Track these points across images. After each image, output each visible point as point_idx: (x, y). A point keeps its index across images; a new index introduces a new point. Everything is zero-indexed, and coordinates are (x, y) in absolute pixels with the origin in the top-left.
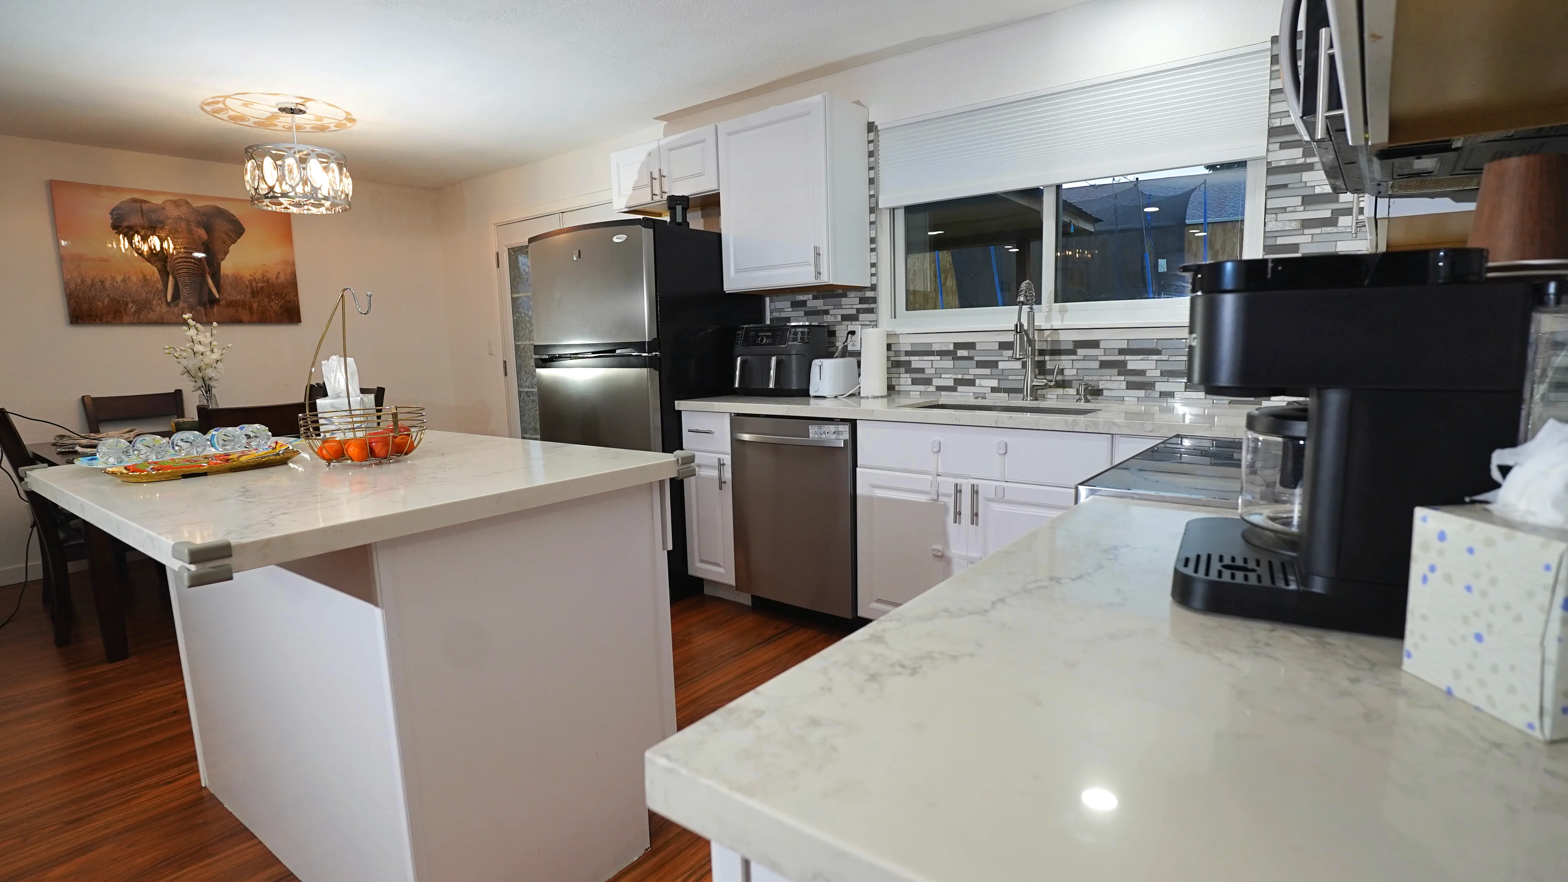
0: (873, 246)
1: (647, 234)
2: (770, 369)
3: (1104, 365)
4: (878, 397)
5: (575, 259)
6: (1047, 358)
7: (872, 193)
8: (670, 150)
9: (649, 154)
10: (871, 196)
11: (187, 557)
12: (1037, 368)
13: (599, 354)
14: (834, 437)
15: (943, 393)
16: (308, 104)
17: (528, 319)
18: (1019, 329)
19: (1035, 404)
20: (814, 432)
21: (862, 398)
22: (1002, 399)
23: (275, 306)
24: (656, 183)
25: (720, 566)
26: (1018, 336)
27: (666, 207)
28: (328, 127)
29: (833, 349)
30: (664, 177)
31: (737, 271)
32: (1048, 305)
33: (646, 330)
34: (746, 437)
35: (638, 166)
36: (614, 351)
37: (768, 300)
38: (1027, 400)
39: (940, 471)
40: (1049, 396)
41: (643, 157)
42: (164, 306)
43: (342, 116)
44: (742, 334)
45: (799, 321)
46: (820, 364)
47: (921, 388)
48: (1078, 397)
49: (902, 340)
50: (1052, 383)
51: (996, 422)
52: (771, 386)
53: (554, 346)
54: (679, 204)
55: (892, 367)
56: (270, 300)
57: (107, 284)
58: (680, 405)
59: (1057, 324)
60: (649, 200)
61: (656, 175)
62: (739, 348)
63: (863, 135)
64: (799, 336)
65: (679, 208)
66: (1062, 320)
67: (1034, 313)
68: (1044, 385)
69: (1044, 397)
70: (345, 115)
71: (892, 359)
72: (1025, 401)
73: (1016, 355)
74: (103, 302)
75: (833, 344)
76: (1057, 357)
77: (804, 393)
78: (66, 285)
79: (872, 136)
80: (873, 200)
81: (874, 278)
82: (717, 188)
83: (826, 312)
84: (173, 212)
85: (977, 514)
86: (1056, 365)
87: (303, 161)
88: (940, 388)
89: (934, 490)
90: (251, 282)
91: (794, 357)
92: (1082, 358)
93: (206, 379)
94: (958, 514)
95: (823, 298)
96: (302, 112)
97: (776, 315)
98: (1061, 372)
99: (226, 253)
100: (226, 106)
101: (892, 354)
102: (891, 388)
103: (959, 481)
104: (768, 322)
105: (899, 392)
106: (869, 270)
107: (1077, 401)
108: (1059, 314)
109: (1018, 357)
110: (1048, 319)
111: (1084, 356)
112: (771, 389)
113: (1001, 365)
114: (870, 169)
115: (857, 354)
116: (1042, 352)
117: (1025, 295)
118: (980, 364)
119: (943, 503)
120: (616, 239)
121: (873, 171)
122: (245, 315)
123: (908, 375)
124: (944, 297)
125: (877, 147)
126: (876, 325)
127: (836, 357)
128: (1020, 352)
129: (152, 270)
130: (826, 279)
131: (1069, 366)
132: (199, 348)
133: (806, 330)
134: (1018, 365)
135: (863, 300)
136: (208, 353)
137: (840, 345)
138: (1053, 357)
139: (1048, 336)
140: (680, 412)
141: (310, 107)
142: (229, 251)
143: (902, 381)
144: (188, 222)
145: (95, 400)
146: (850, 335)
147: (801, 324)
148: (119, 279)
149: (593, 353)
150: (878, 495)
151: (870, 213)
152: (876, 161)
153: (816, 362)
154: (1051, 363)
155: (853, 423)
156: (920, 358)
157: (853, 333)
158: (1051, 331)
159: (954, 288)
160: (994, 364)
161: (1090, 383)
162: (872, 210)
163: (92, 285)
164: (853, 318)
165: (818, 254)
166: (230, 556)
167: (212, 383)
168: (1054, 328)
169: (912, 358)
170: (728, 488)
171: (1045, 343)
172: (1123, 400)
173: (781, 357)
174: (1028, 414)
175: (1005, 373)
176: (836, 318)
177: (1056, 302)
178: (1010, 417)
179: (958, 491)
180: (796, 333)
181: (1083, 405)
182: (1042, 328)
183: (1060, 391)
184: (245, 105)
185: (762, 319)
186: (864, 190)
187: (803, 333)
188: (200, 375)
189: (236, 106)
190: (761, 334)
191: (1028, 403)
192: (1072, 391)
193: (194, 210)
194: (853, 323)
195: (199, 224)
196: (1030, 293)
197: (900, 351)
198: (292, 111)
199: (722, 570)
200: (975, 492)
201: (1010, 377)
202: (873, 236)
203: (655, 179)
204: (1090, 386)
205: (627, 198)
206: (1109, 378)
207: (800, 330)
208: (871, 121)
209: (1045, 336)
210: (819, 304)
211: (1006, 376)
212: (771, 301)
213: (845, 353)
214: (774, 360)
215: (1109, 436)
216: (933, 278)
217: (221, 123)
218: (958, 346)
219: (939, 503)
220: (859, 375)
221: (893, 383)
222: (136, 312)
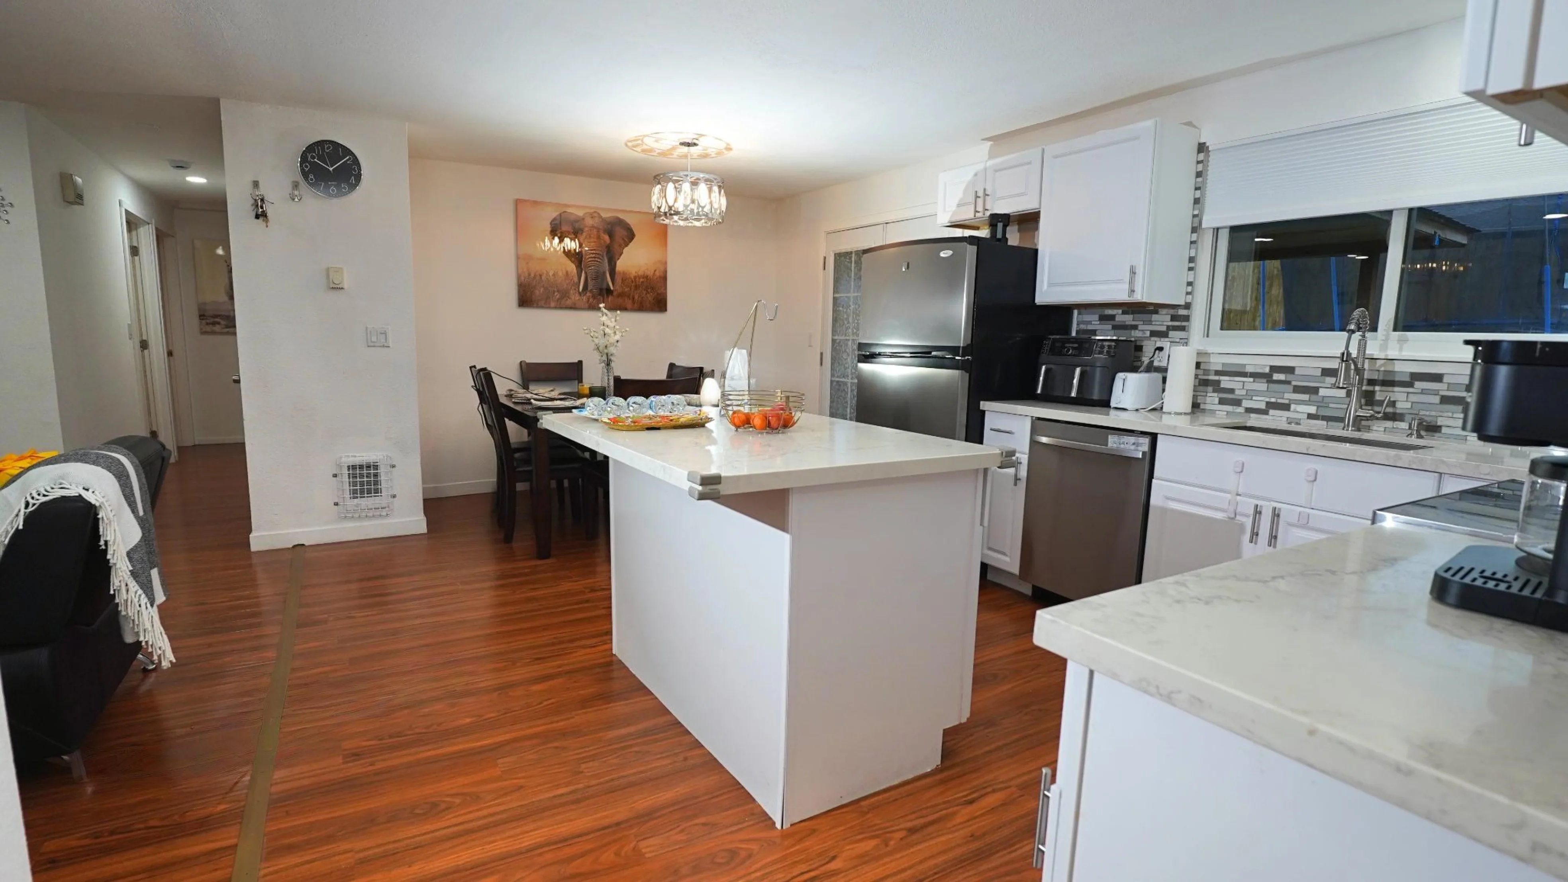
0: (1192, 265)
1: (971, 251)
2: (1073, 378)
3: (1445, 400)
4: (1181, 414)
5: (904, 270)
6: (1377, 388)
7: (1196, 212)
8: (996, 171)
9: (976, 175)
10: (1194, 216)
11: (699, 481)
12: (1364, 398)
13: (915, 355)
14: (1133, 447)
15: (1252, 415)
16: (701, 139)
17: (845, 317)
18: (1345, 357)
19: (1357, 435)
20: (1113, 442)
21: (1164, 413)
22: (1319, 426)
23: (650, 297)
24: (980, 202)
25: (1004, 554)
26: (1344, 364)
27: (987, 222)
28: (710, 155)
29: (1138, 364)
30: (988, 195)
31: (1050, 285)
32: (1385, 333)
33: (961, 335)
34: (1044, 440)
35: (963, 186)
36: (930, 353)
37: (1076, 312)
38: (1348, 430)
39: (1240, 491)
40: (1375, 428)
41: (969, 176)
42: (577, 295)
43: (722, 145)
44: (1048, 344)
45: (1105, 335)
46: (1124, 377)
47: (1229, 408)
48: (1410, 432)
49: (1213, 359)
50: (1380, 415)
51: (1307, 449)
52: (1073, 394)
53: (877, 344)
54: (1000, 222)
55: (1200, 385)
56: (648, 292)
57: (543, 277)
58: (984, 405)
59: (1392, 353)
60: (972, 216)
61: (981, 194)
62: (1044, 357)
63: (1192, 155)
64: (1105, 350)
65: (1000, 226)
66: (1401, 350)
67: (1366, 341)
68: (1370, 417)
69: (1368, 429)
70: (725, 145)
71: (1199, 377)
72: (1345, 431)
73: (1339, 383)
74: (540, 291)
75: (1138, 359)
76: (1390, 389)
77: (1104, 404)
78: (519, 277)
79: (1201, 157)
80: (1196, 220)
81: (1189, 297)
82: (1038, 207)
83: (1135, 327)
84: (589, 222)
85: (1276, 537)
86: (1387, 397)
87: (695, 184)
88: (1249, 410)
89: (1232, 509)
90: (635, 277)
91: (1098, 369)
92: (1420, 391)
93: (609, 354)
94: (1255, 534)
95: (1132, 313)
96: (695, 144)
97: (1083, 327)
98: (1393, 404)
99: (621, 254)
100: (643, 142)
101: (1200, 372)
102: (1195, 406)
103: (1260, 503)
104: (1074, 334)
105: (1204, 410)
106: (1185, 289)
107: (1407, 436)
108: (1398, 343)
109: (1341, 385)
110: (1384, 347)
111: (1422, 390)
112: (1073, 397)
113: (1322, 392)
114: (1197, 189)
115: (1164, 370)
116: (1371, 382)
117: (1356, 323)
118: (1297, 390)
119: (1240, 522)
120: (942, 255)
121: (1199, 191)
122: (629, 304)
123: (1216, 394)
124: (1266, 306)
125: (1206, 167)
126: (1186, 343)
127: (1140, 372)
128: (1344, 380)
129: (572, 267)
130: (1140, 296)
131: (1403, 399)
132: (607, 330)
133: (1113, 344)
134: (1342, 393)
135: (1174, 318)
136: (612, 335)
137: (1146, 360)
138: (1384, 388)
139: (1381, 366)
140: (984, 412)
141: (702, 142)
142: (622, 253)
143: (1208, 400)
144: (598, 230)
145: (529, 365)
146: (1157, 352)
147: (1109, 338)
148: (551, 273)
149: (911, 353)
150: (1171, 507)
151: (1192, 232)
152: (1204, 183)
153: (1120, 376)
154: (1380, 393)
155: (1154, 437)
156: (1232, 378)
157: (1161, 349)
158: (1385, 361)
159: (1281, 298)
160: (1315, 391)
161: (1426, 418)
162: (1194, 230)
163: (535, 277)
164: (1163, 335)
165: (1133, 272)
166: (720, 483)
167: (612, 358)
168: (1389, 358)
169: (1222, 378)
170: (1023, 485)
171: (1377, 372)
172: (1466, 440)
173: (1085, 368)
174: (1348, 444)
175: (1326, 400)
176: (1145, 333)
177: (1395, 330)
178: (1324, 446)
179: (1258, 512)
180: (1102, 347)
181: (1414, 441)
182: (1375, 357)
183: (1389, 424)
184: (657, 141)
185: (1068, 331)
186: (1188, 210)
187: (1109, 347)
188: (606, 351)
189: (650, 142)
190: (1067, 345)
191: (1350, 433)
192: (1404, 425)
193: (603, 220)
194: (1162, 339)
195: (605, 231)
196: (1364, 321)
197: (1209, 370)
198: (689, 145)
199: (1008, 559)
200: (1276, 515)
201: (1331, 405)
202: (1193, 255)
203: (979, 197)
204: (1426, 421)
205: (950, 214)
206: (1450, 414)
207: (1106, 344)
208: (1202, 141)
209: (1377, 366)
210: (1128, 319)
211: (1326, 403)
212: (1079, 314)
213: (1150, 368)
214: (1078, 371)
215: (1436, 474)
216: (1256, 286)
217: (636, 155)
218: (1274, 369)
219: (1236, 522)
220: (1164, 390)
221: (1199, 401)
222: (559, 299)
